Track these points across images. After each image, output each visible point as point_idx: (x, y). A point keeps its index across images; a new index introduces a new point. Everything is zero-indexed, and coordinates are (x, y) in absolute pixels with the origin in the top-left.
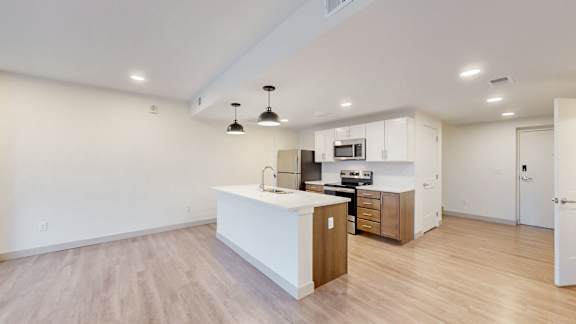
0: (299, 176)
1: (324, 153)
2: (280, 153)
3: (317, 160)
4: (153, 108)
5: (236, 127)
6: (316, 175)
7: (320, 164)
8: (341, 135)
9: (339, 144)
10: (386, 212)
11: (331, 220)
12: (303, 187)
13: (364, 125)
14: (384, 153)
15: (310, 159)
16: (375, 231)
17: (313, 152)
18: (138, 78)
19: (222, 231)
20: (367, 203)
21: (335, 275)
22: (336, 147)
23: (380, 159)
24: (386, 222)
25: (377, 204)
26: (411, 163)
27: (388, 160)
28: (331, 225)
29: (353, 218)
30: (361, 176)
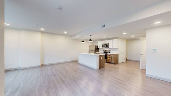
0: (94, 51)
1: (100, 46)
2: (90, 46)
3: (98, 48)
4: (66, 37)
5: (83, 41)
6: (98, 51)
7: (99, 49)
8: (103, 42)
9: (103, 44)
10: (112, 58)
11: (102, 58)
12: (95, 53)
13: (108, 40)
14: (112, 46)
15: (96, 47)
16: (110, 62)
17: (97, 46)
18: (65, 33)
19: (80, 62)
20: (109, 56)
21: (102, 67)
22: (102, 45)
23: (112, 48)
24: (112, 60)
25: (111, 56)
26: (118, 48)
27: (113, 48)
28: (102, 59)
29: (106, 60)
30: (108, 51)
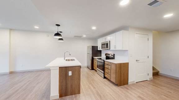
0: (92, 55)
2: (88, 47)
7: (101, 51)
8: (104, 40)
14: (115, 46)
16: (109, 78)
17: (97, 47)
20: (107, 66)
22: (102, 45)
25: (109, 68)
26: (127, 50)
29: (103, 72)
30: (111, 56)
